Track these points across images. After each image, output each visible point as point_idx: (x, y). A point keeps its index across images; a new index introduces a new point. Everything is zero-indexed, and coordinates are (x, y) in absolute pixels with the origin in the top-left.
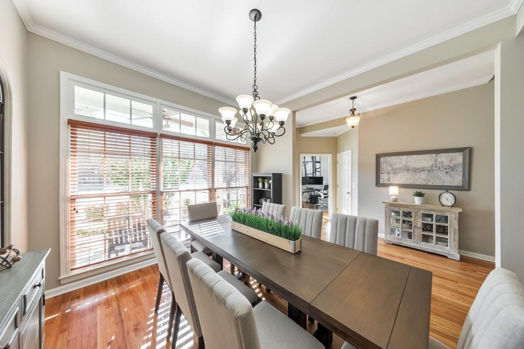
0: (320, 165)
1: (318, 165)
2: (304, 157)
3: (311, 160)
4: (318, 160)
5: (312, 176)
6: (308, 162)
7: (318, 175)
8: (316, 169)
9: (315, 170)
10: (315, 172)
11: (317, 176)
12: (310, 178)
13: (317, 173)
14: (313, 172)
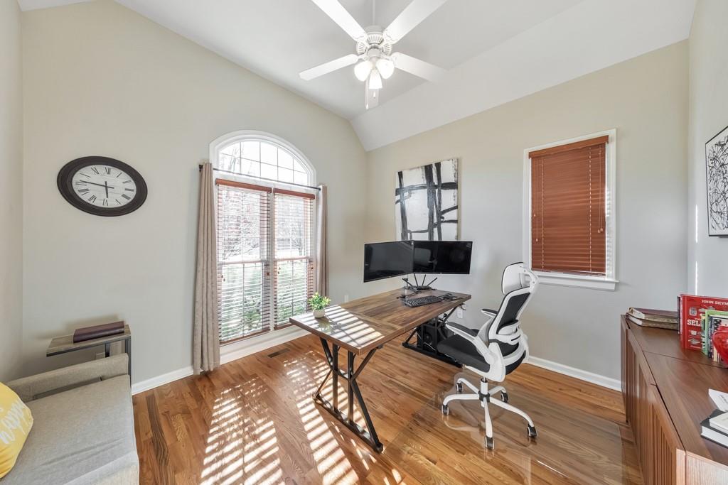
0: (458, 198)
1: (448, 198)
2: (400, 174)
3: (423, 181)
4: (448, 176)
5: (424, 237)
6: (412, 188)
7: (449, 233)
8: (440, 214)
9: (437, 217)
10: (438, 225)
11: (444, 239)
12: (420, 244)
13: (443, 226)
14: (432, 226)
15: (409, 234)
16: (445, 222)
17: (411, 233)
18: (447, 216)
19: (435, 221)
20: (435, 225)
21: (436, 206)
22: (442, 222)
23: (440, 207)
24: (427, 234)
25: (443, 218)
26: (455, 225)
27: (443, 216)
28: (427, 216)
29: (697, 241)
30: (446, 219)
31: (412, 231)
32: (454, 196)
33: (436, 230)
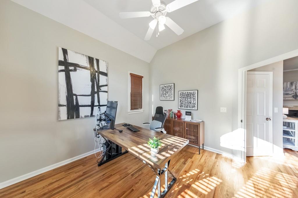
0: (108, 81)
2: (65, 51)
3: (88, 65)
8: (99, 87)
9: (97, 88)
10: (98, 93)
14: (93, 93)
15: (74, 97)
16: (102, 91)
17: (76, 96)
18: (103, 89)
19: (96, 90)
20: (95, 93)
21: (96, 82)
22: (100, 91)
23: (99, 83)
24: (90, 97)
25: (101, 89)
26: (106, 93)
27: (101, 88)
28: (90, 87)
29: (153, 101)
30: (102, 90)
31: (77, 94)
32: (106, 80)
33: (96, 95)
